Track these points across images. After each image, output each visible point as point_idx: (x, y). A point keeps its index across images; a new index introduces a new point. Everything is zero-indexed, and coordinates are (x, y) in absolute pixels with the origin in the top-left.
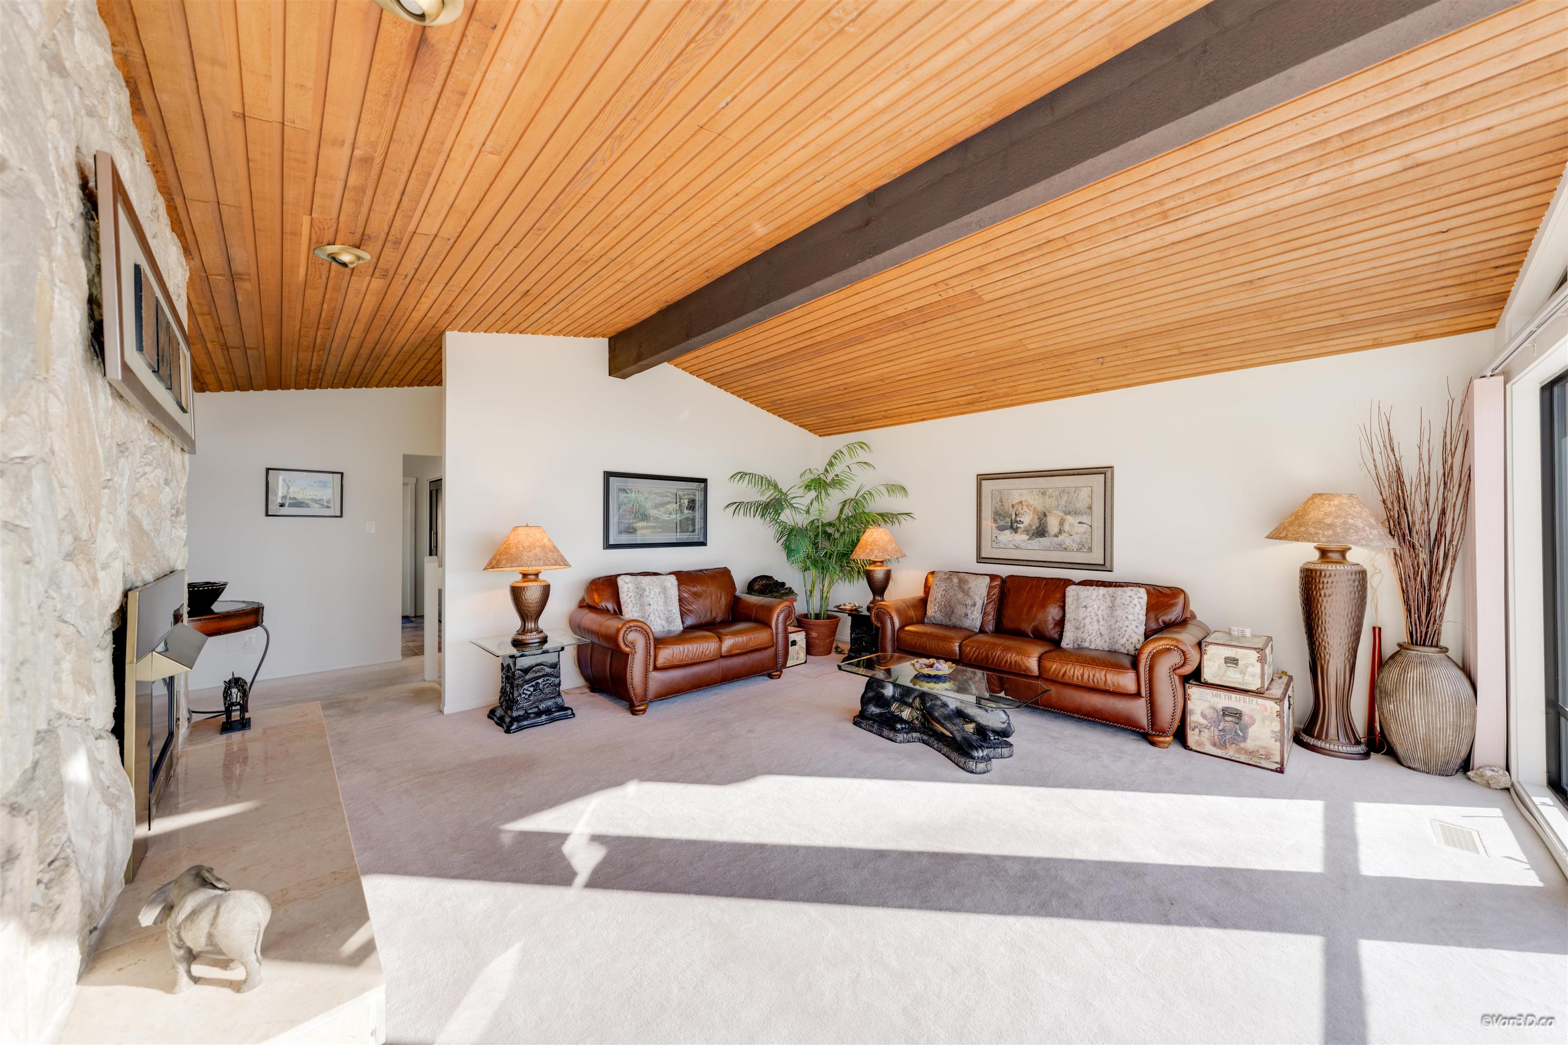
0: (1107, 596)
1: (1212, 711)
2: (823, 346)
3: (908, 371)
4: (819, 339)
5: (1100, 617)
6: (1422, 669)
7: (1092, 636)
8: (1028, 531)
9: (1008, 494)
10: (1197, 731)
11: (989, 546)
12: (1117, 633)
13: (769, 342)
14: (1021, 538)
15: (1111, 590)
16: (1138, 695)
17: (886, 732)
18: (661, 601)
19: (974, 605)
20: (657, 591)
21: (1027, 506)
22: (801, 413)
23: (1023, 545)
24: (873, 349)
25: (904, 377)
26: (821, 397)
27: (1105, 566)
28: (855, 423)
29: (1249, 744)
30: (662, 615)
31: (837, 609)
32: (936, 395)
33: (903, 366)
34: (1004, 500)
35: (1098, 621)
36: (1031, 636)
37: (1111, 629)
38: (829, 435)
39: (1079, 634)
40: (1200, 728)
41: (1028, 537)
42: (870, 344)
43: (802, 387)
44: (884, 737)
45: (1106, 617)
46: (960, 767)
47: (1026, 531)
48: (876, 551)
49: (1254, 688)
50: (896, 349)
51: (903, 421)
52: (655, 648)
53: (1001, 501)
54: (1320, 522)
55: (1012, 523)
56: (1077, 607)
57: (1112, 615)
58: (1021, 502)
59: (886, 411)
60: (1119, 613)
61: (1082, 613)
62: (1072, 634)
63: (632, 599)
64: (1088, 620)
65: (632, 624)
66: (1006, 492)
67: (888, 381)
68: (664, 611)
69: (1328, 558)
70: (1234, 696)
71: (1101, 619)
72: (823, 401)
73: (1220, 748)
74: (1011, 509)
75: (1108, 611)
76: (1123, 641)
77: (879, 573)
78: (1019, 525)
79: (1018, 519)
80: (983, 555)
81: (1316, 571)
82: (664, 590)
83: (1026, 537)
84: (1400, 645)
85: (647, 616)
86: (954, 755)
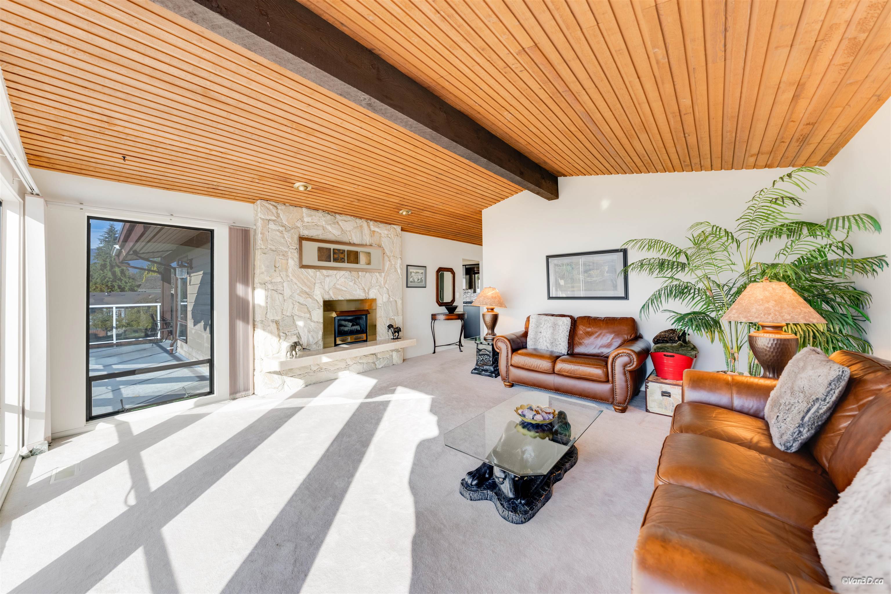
63: (532, 327)
85: (538, 338)
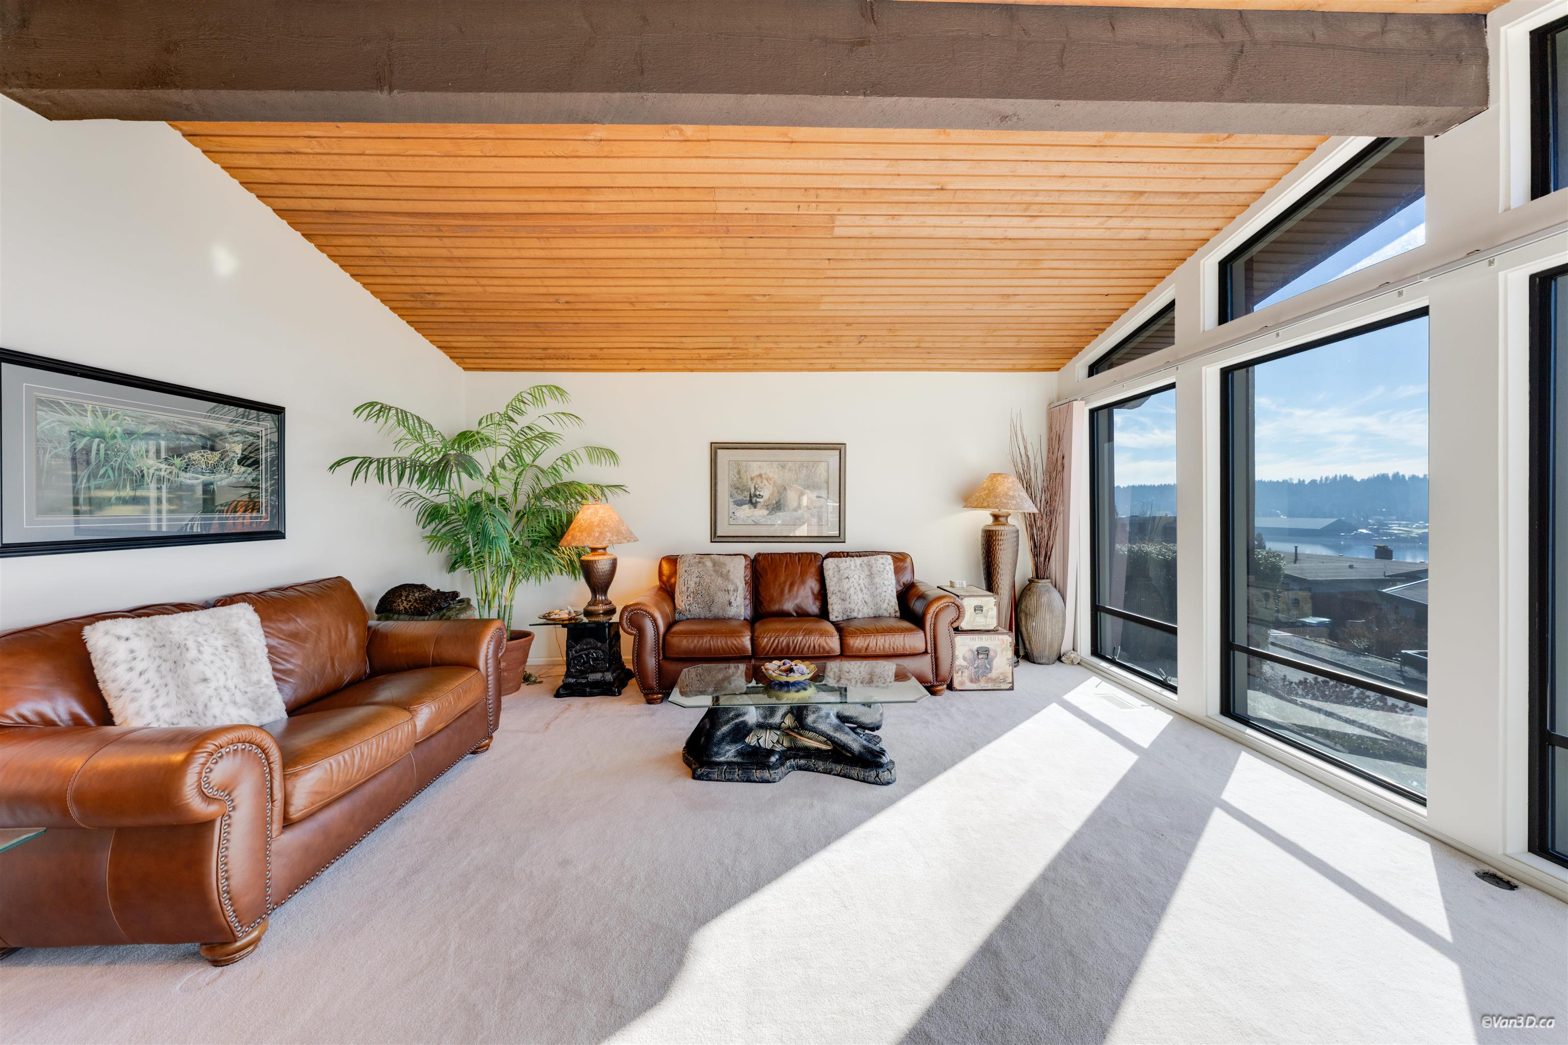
0: (863, 565)
1: (970, 653)
2: (589, 223)
3: (676, 298)
4: (591, 208)
5: (862, 586)
6: (1047, 594)
7: (859, 605)
8: (767, 506)
9: (746, 466)
10: (960, 672)
11: (726, 523)
12: (879, 599)
13: (495, 180)
14: (760, 513)
15: (865, 559)
16: (926, 652)
17: (758, 774)
18: (234, 667)
19: (736, 590)
20: (219, 643)
21: (767, 479)
22: (460, 326)
23: (762, 521)
24: (659, 253)
25: (666, 306)
26: (517, 306)
27: (839, 538)
28: (541, 359)
29: (994, 674)
30: (239, 698)
31: (543, 621)
32: (683, 339)
33: (677, 290)
34: (742, 471)
35: (862, 591)
36: (795, 614)
37: (873, 596)
38: (484, 369)
39: (848, 606)
40: (962, 669)
41: (767, 512)
42: (659, 243)
43: (497, 282)
44: (755, 782)
45: (867, 585)
46: (869, 783)
47: (767, 507)
48: (609, 534)
49: (992, 628)
50: (688, 263)
51: (616, 367)
52: (285, 777)
53: (739, 473)
54: (1006, 494)
55: (751, 497)
56: (840, 580)
57: (872, 583)
58: (760, 475)
59: (601, 349)
60: (877, 580)
61: (846, 584)
62: (840, 606)
64: (852, 591)
65: (222, 739)
66: (744, 463)
67: (638, 306)
68: (242, 686)
69: (999, 521)
70: (984, 637)
71: (863, 588)
72: (516, 313)
73: (975, 683)
74: (750, 482)
75: (868, 580)
76: (885, 605)
77: (602, 563)
78: (758, 500)
79: (758, 493)
80: (719, 534)
81: (993, 531)
82: (236, 638)
83: (765, 512)
84: (1029, 580)
86: (854, 772)
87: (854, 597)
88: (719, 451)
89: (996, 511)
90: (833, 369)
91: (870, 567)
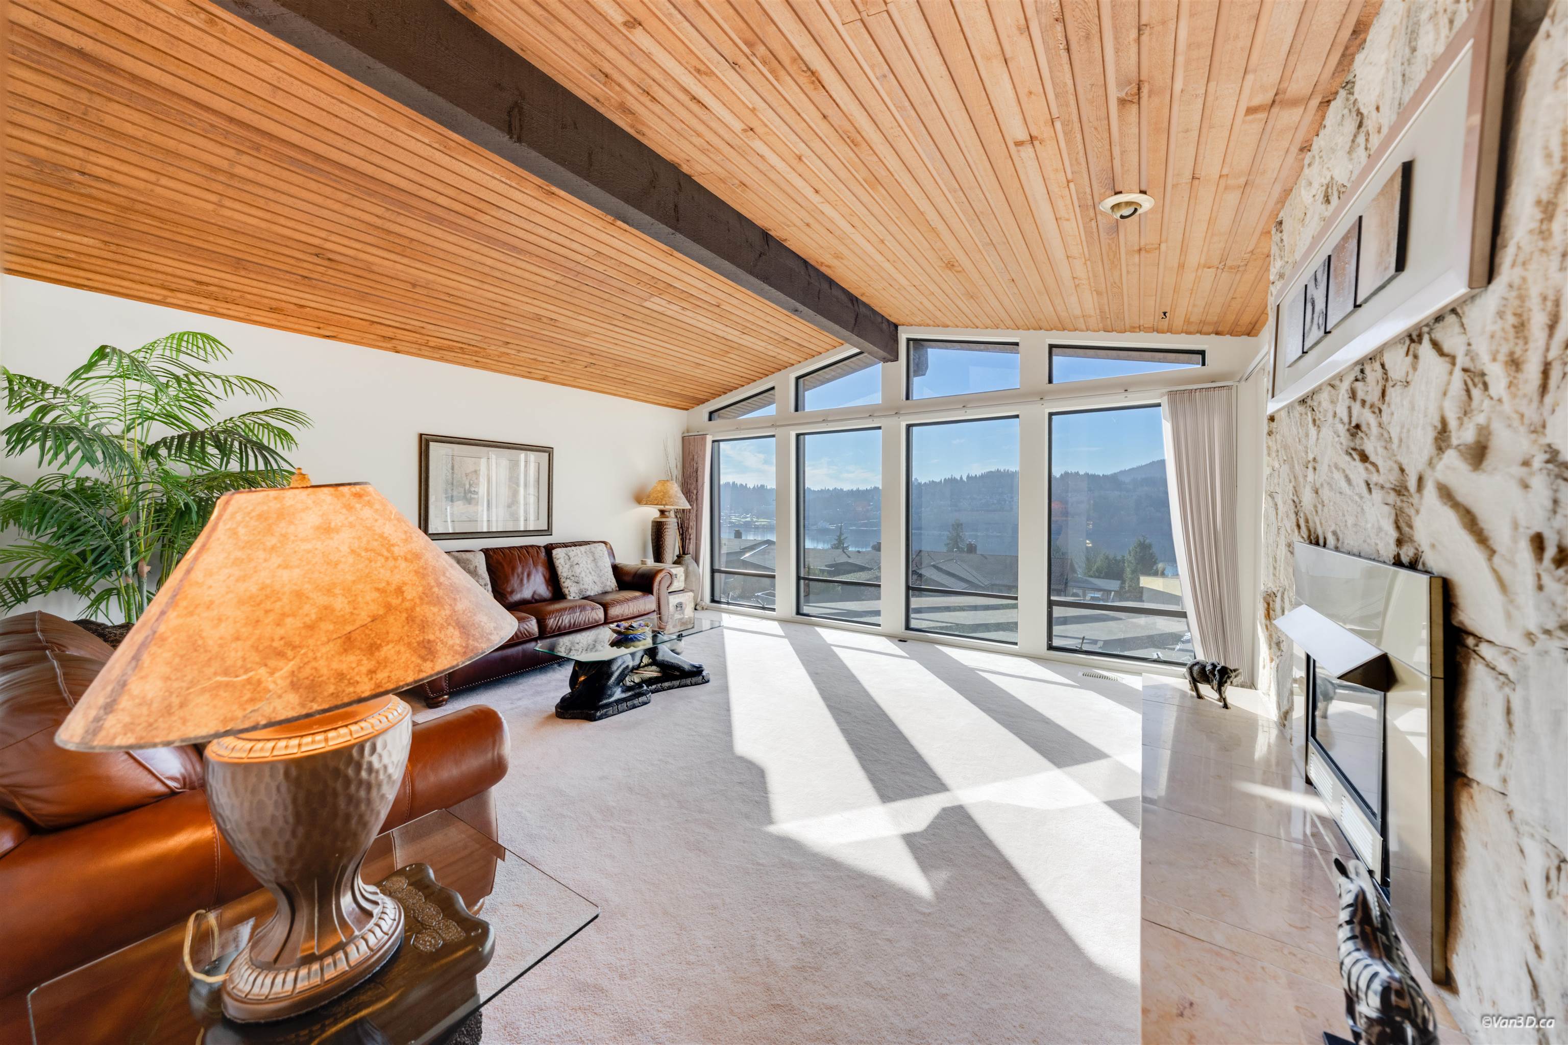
5: (590, 569)
9: (461, 462)
15: (587, 547)
16: (654, 610)
19: (486, 584)
21: (482, 476)
27: (548, 531)
29: (685, 619)
34: (456, 466)
35: (591, 573)
39: (582, 587)
53: (453, 467)
54: (669, 493)
55: (465, 493)
56: (571, 566)
57: (597, 566)
58: (476, 472)
60: (599, 562)
61: (577, 570)
62: (575, 588)
64: (583, 575)
66: (458, 458)
69: (663, 515)
70: (680, 595)
74: (464, 478)
76: (606, 582)
78: (473, 496)
79: (473, 489)
80: (431, 531)
81: (659, 521)
87: (586, 579)
88: (431, 443)
89: (662, 507)
90: (544, 379)
91: (593, 553)
